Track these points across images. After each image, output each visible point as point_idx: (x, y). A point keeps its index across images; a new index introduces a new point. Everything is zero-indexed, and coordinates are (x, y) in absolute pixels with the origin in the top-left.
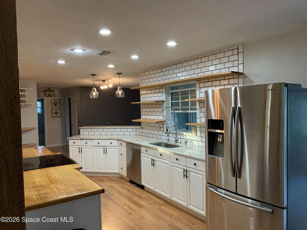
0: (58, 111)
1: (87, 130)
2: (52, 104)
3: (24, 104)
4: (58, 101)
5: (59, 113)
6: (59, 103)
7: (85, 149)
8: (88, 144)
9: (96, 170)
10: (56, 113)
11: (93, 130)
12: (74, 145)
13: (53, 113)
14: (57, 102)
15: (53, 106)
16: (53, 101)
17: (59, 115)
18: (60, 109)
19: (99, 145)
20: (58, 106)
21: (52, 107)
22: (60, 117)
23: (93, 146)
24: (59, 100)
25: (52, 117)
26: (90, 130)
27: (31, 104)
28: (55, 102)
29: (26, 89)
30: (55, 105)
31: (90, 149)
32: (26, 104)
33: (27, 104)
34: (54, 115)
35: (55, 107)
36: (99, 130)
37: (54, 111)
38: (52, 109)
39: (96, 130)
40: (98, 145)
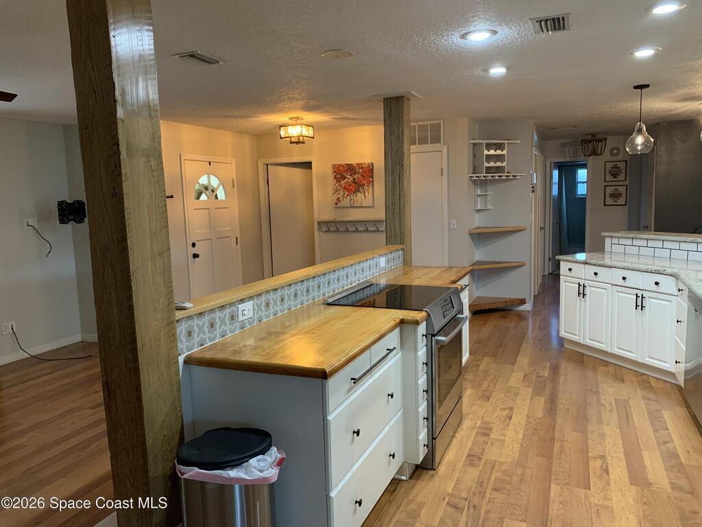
0: (622, 190)
1: (622, 241)
2: (607, 172)
3: (499, 176)
4: (622, 165)
5: (624, 195)
6: (623, 171)
7: (592, 289)
8: (599, 278)
9: (616, 350)
10: (615, 195)
11: (636, 242)
12: (570, 275)
13: (608, 195)
14: (619, 167)
15: (609, 178)
16: (609, 166)
17: (621, 201)
18: (627, 186)
19: (626, 285)
20: (621, 177)
21: (605, 181)
22: (626, 205)
23: (613, 285)
24: (626, 161)
25: (605, 205)
26: (629, 242)
27: (517, 176)
28: (616, 167)
29: (506, 142)
30: (615, 176)
31: (604, 291)
32: (502, 176)
33: (506, 176)
34: (609, 201)
35: (615, 179)
36: (651, 243)
37: (610, 190)
38: (605, 186)
39: (644, 243)
40: (621, 282)
